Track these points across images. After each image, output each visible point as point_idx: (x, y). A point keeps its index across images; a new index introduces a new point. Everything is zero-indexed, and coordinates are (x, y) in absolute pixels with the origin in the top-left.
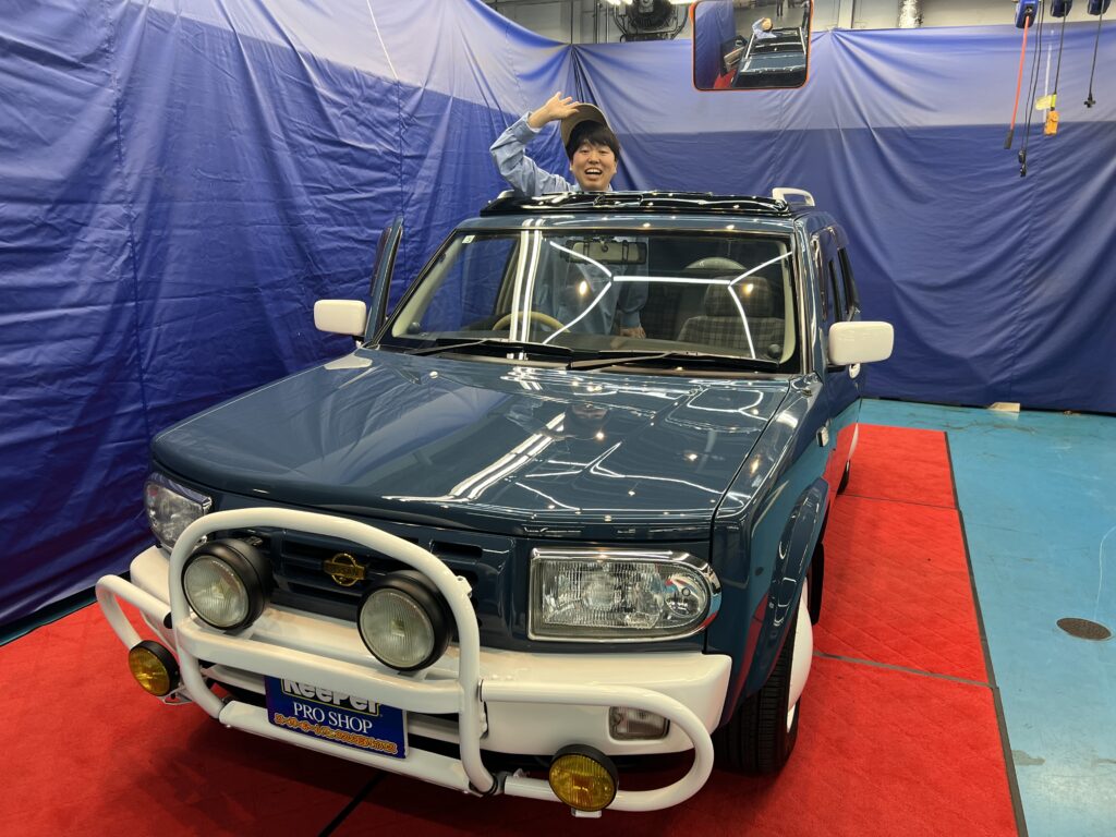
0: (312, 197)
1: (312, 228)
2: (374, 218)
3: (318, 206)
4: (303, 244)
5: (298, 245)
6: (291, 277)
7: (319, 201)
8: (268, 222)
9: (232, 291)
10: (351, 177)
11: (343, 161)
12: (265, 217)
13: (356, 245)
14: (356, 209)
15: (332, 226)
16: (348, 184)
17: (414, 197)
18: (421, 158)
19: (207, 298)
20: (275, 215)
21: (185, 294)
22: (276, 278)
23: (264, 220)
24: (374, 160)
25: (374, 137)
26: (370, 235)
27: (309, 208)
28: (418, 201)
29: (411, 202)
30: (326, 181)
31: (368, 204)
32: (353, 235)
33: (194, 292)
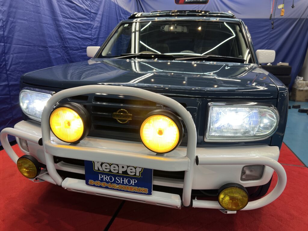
0: (64, 19)
1: (64, 29)
2: (83, 31)
3: (66, 22)
4: (62, 34)
5: (60, 35)
6: (58, 45)
7: (66, 21)
8: (50, 24)
9: (39, 46)
10: (76, 15)
11: (73, 8)
12: (49, 22)
13: (78, 39)
14: (77, 26)
15: (70, 30)
16: (75, 17)
17: (94, 26)
18: (96, 14)
19: (30, 47)
20: (52, 22)
21: (22, 44)
22: (53, 45)
23: (49, 23)
24: (82, 11)
25: (82, 3)
26: (82, 36)
27: (63, 22)
28: (96, 28)
29: (93, 28)
30: (68, 14)
31: (81, 25)
32: (77, 35)
33: (25, 44)
